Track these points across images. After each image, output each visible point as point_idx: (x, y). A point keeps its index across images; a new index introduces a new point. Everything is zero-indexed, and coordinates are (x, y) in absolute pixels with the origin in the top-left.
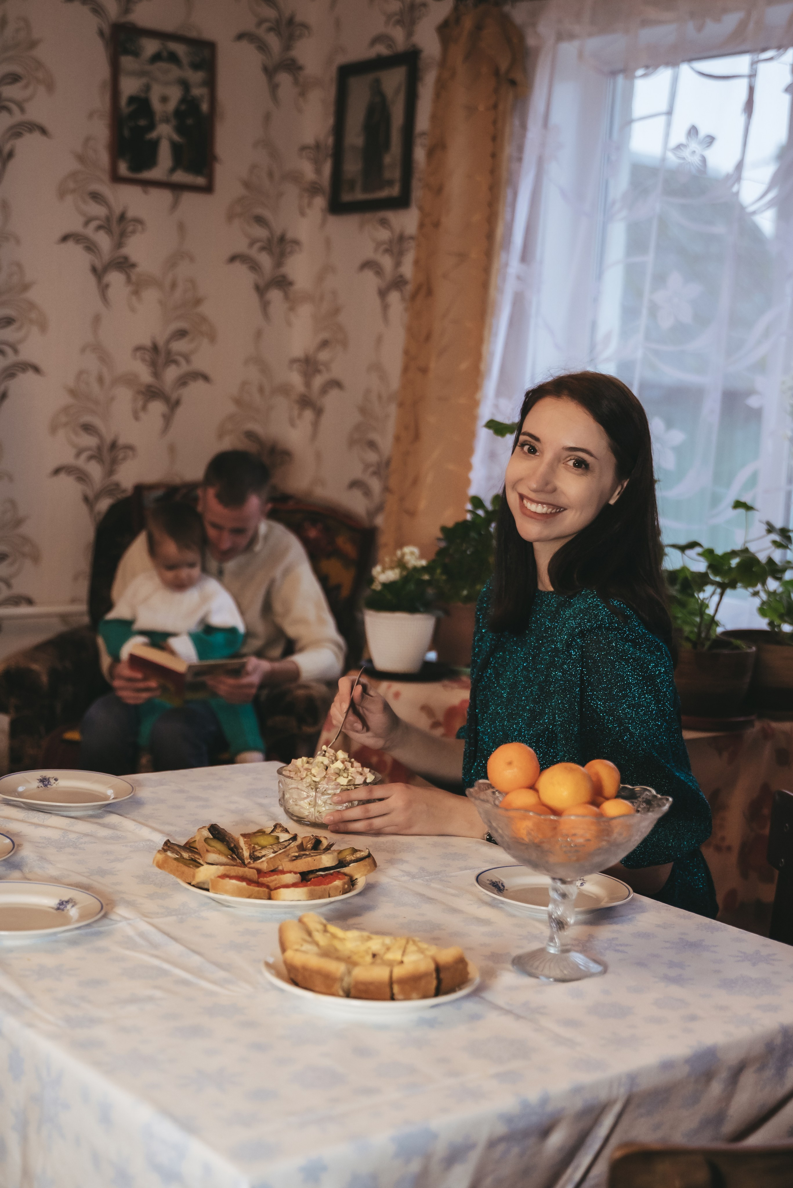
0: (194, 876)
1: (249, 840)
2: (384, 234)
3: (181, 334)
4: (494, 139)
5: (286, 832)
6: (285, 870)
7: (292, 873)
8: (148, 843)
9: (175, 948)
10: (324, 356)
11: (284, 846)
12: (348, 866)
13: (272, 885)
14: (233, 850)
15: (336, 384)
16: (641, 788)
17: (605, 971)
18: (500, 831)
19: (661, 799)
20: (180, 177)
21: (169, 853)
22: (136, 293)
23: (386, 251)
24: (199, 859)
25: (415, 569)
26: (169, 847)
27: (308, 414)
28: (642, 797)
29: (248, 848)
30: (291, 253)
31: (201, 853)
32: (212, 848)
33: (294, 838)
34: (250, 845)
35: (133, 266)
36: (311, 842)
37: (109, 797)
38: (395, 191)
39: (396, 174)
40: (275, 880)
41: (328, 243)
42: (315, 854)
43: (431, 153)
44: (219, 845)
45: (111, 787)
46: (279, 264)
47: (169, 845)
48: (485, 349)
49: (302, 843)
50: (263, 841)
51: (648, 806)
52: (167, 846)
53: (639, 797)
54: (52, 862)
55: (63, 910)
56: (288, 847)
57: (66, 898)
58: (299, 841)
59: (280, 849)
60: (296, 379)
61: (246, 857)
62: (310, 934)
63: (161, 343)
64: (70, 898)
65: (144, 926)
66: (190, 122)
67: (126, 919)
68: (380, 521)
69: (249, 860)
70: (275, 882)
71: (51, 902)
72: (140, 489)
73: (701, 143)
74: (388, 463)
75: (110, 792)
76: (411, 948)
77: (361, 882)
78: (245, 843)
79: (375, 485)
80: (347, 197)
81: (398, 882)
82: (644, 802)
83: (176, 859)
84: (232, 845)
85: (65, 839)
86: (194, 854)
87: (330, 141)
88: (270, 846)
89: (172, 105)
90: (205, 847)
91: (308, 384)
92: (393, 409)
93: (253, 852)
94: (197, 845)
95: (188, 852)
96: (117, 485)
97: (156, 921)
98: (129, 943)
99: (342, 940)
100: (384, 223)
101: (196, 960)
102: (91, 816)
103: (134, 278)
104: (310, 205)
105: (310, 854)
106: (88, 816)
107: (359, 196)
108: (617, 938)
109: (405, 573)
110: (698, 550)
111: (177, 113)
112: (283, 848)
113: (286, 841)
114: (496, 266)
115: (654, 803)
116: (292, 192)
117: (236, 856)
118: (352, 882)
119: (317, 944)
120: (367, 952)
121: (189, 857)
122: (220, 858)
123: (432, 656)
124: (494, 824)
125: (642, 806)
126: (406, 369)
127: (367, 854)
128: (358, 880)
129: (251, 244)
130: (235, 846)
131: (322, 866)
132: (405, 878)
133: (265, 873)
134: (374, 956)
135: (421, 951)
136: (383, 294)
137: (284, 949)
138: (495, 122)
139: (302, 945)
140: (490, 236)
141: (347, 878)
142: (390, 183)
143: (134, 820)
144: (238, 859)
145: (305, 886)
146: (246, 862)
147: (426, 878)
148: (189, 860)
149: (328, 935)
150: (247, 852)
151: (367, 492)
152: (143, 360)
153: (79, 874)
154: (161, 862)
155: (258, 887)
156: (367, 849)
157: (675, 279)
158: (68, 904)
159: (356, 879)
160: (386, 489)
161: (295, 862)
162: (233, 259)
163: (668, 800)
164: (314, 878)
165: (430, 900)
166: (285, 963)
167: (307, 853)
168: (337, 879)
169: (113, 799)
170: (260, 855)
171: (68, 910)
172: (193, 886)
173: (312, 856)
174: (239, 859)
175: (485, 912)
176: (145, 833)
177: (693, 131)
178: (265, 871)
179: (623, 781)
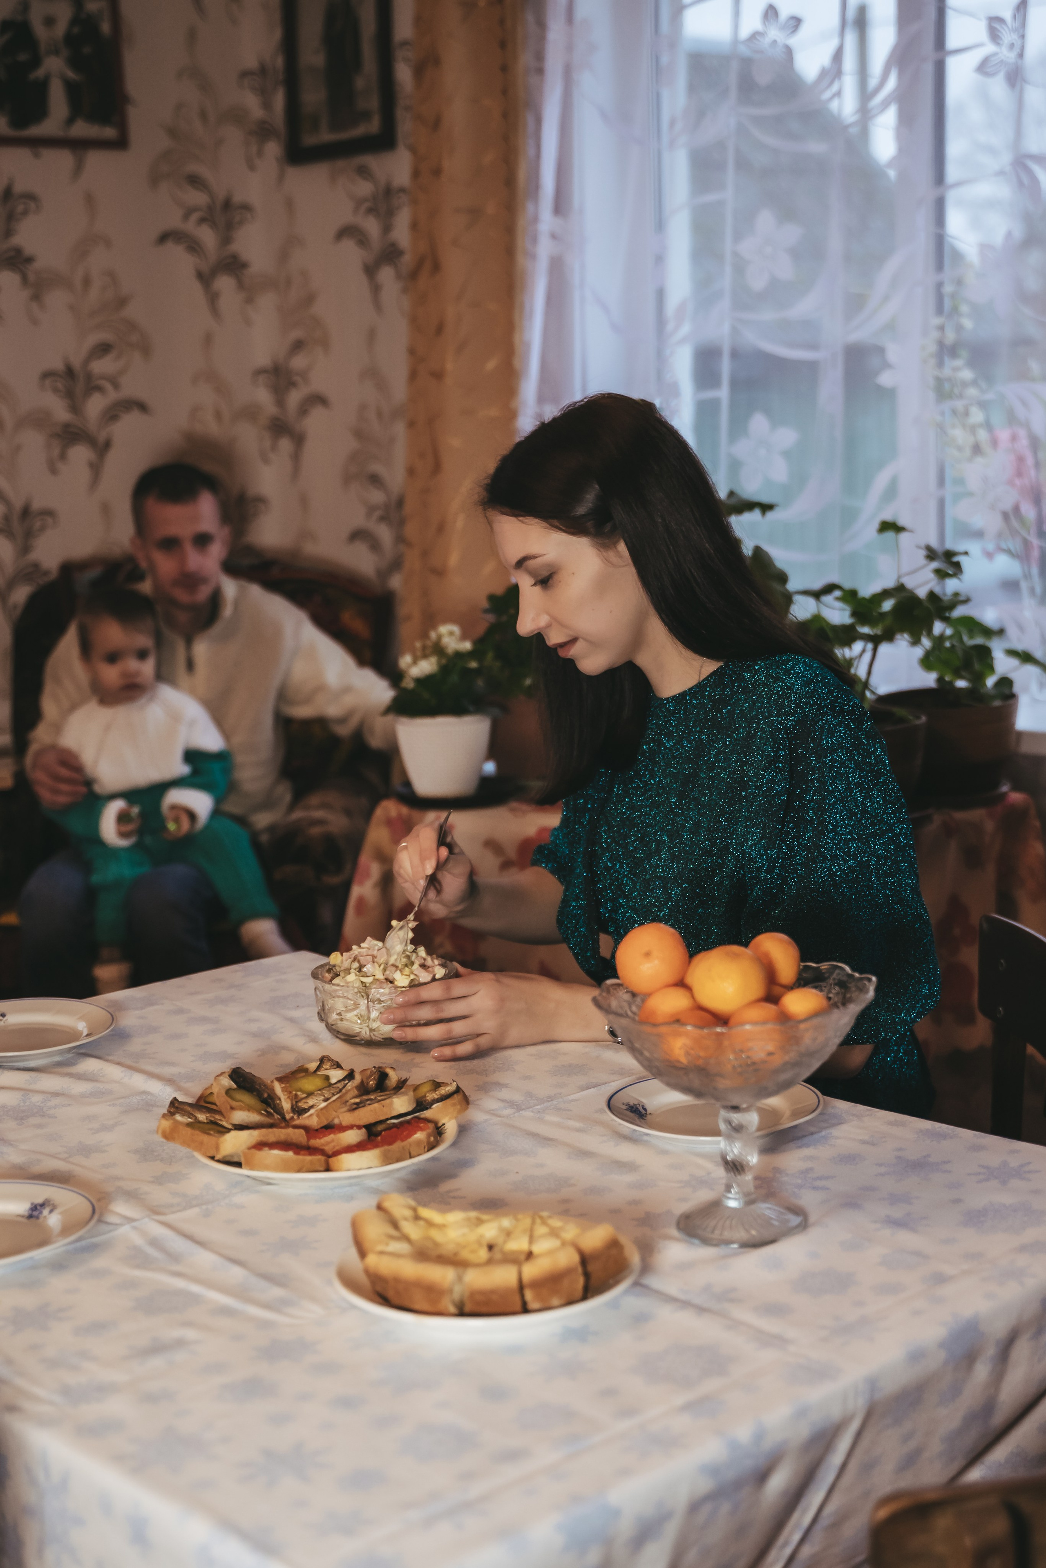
0: (217, 1148)
1: (288, 1085)
2: (364, 188)
3: (104, 349)
4: (503, 45)
5: (338, 1067)
6: (344, 1123)
7: (355, 1128)
8: (144, 1097)
9: (204, 1259)
10: (298, 362)
11: (338, 1089)
12: (430, 1108)
13: (329, 1149)
14: (268, 1101)
15: (319, 400)
16: (829, 965)
17: (804, 1226)
18: (647, 1054)
19: (861, 979)
20: (82, 129)
21: (178, 1117)
22: (36, 297)
23: (370, 211)
24: (221, 1120)
25: (459, 655)
26: (177, 1108)
27: (285, 444)
28: (832, 978)
29: (289, 1097)
30: (241, 223)
31: (223, 1111)
32: (238, 1104)
33: (350, 1076)
34: (290, 1092)
35: (29, 260)
36: (374, 1077)
37: (81, 1033)
38: (374, 126)
39: (374, 103)
40: (333, 1141)
41: (290, 204)
42: (383, 1098)
43: (419, 71)
44: (246, 1098)
45: (82, 1018)
46: (226, 240)
47: (176, 1105)
48: (517, 339)
49: (362, 1082)
50: (309, 1084)
51: (843, 991)
52: (174, 1108)
53: (829, 977)
54: (12, 1143)
55: (37, 1218)
56: (344, 1091)
57: (40, 1200)
58: (358, 1078)
59: (334, 1095)
60: (263, 397)
61: (287, 1111)
62: (395, 1224)
63: (77, 362)
64: (46, 1199)
65: (156, 1229)
66: (87, 50)
67: (130, 1220)
68: (396, 582)
69: (292, 1115)
70: (333, 1144)
71: (20, 1208)
72: (68, 569)
73: (783, 28)
74: (400, 503)
75: (82, 1027)
76: (541, 1230)
77: (451, 1127)
78: (284, 1089)
79: (385, 534)
80: (310, 140)
81: (500, 1118)
82: (836, 984)
83: (189, 1125)
84: (266, 1095)
85: (27, 1104)
86: (213, 1115)
87: (280, 62)
88: (319, 1092)
89: (61, 29)
90: (229, 1103)
91: (280, 402)
92: (400, 429)
93: (297, 1102)
94: (215, 1099)
95: (204, 1113)
96: (36, 566)
97: (170, 1218)
98: (139, 1259)
99: (441, 1227)
100: (363, 172)
101: (237, 1274)
102: (59, 1064)
103: (32, 277)
104: (260, 153)
105: (376, 1098)
106: (54, 1065)
107: (326, 136)
108: (812, 1169)
109: (444, 661)
110: (837, 593)
111: (69, 39)
112: (338, 1093)
113: (339, 1081)
114: (521, 222)
115: (852, 985)
116: (233, 136)
117: (272, 1109)
118: (439, 1131)
119: (406, 1238)
120: (479, 1243)
121: (207, 1119)
122: (250, 1116)
123: (490, 767)
124: (637, 1045)
125: (833, 991)
126: (413, 375)
127: (455, 1089)
128: (447, 1126)
129: (186, 216)
130: (269, 1095)
131: (395, 1113)
132: (508, 1111)
133: (317, 1130)
134: (491, 1247)
135: (554, 1233)
136: (370, 271)
137: (362, 1253)
138: (502, 22)
139: (387, 1244)
140: (510, 181)
141: (431, 1126)
142: (366, 116)
143: (118, 1064)
144: (275, 1114)
145: (376, 1146)
146: (288, 1116)
147: (537, 1107)
148: (208, 1123)
149: (422, 1223)
150: (287, 1103)
151: (375, 545)
152: (55, 390)
153: (54, 1156)
154: (168, 1130)
155: (310, 1154)
156: (454, 1081)
157: (766, 220)
158: (44, 1208)
159: (444, 1124)
160: (400, 539)
161: (357, 1112)
162: (164, 238)
163: (870, 980)
164: (385, 1130)
165: (547, 1141)
166: (367, 1272)
167: (373, 1097)
168: (418, 1130)
169: (87, 1035)
170: (306, 1106)
171: (45, 1217)
172: (219, 1161)
173: (379, 1101)
174: (277, 1113)
175: (626, 1152)
176: (138, 1081)
177: (771, 12)
178: (316, 1128)
179: (804, 957)
